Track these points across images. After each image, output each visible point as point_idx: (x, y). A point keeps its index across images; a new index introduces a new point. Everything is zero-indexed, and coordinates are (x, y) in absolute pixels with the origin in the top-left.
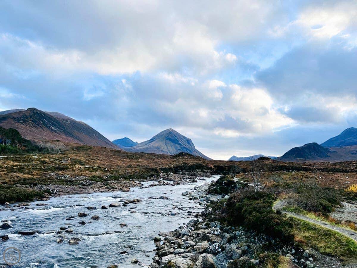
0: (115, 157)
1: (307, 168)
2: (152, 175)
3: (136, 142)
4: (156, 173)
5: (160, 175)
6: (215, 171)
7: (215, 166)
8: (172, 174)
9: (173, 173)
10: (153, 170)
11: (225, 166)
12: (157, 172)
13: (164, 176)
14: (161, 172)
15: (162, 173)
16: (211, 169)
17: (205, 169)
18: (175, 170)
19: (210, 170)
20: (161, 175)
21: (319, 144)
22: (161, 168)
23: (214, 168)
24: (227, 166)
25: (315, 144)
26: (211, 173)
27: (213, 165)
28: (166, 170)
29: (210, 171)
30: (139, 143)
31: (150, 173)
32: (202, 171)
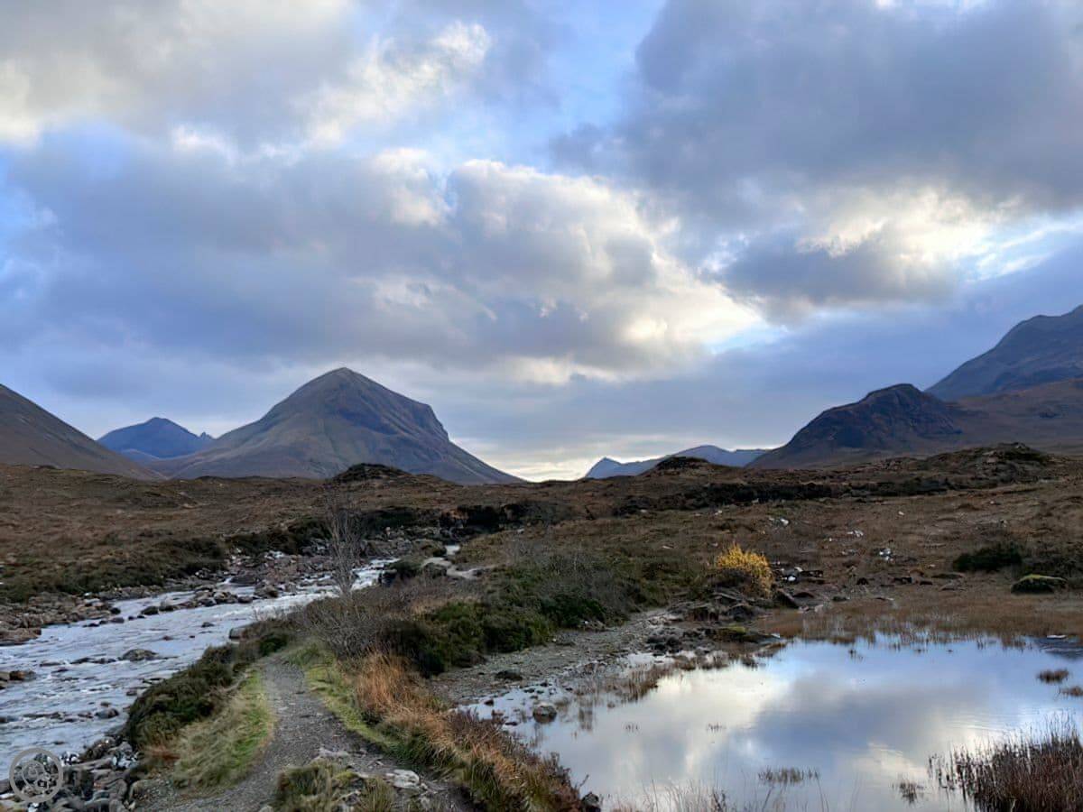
0: (79, 506)
1: (819, 486)
2: (191, 570)
3: (204, 434)
4: (207, 560)
5: (229, 563)
6: (462, 527)
7: (461, 510)
8: (279, 555)
9: (282, 551)
10: (196, 547)
11: (503, 505)
12: (216, 554)
13: (244, 566)
14: (233, 554)
15: (234, 558)
16: (446, 521)
17: (422, 525)
18: (295, 539)
19: (441, 526)
20: (231, 565)
21: (922, 389)
22: (237, 537)
23: (457, 517)
24: (509, 507)
25: (907, 389)
26: (448, 536)
27: (456, 507)
28: (255, 544)
29: (441, 532)
30: (216, 436)
31: (182, 560)
32: (411, 534)
